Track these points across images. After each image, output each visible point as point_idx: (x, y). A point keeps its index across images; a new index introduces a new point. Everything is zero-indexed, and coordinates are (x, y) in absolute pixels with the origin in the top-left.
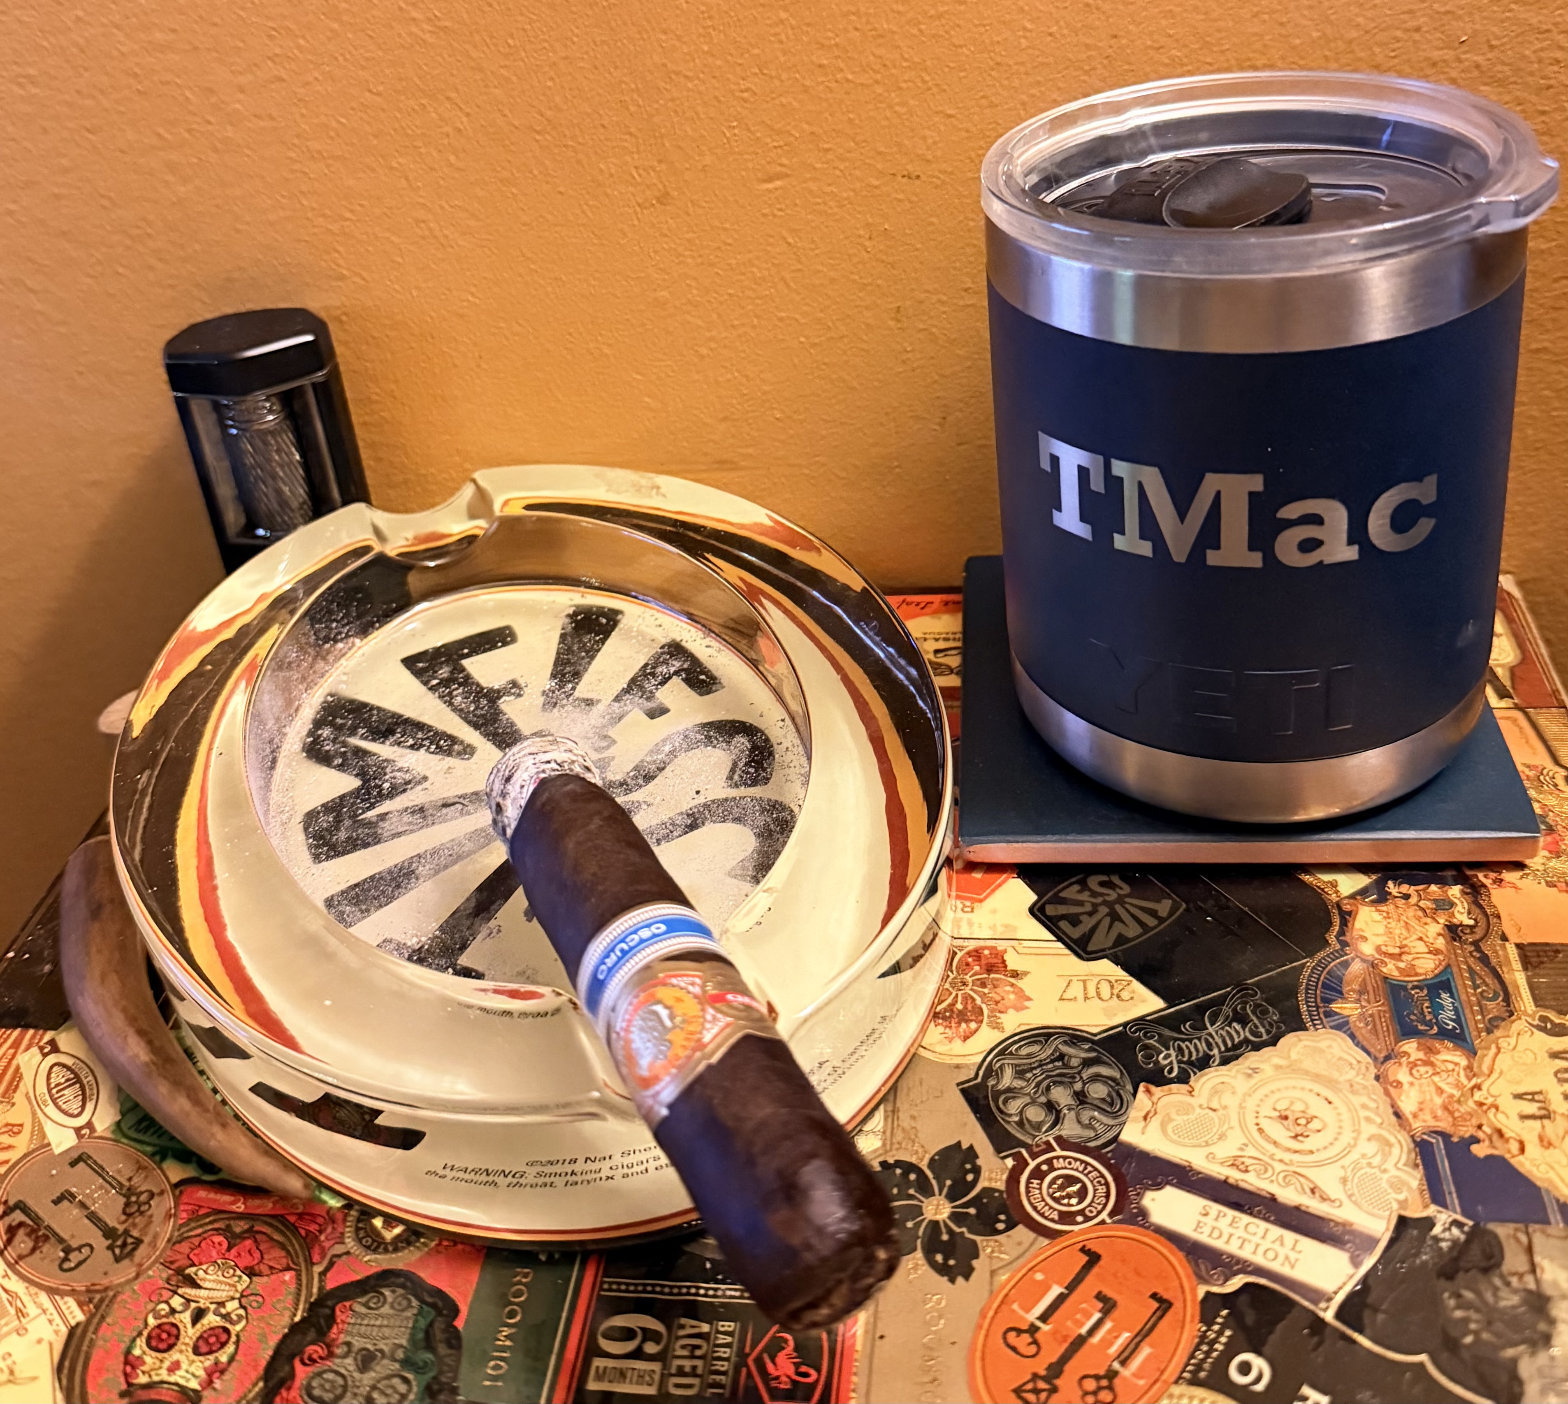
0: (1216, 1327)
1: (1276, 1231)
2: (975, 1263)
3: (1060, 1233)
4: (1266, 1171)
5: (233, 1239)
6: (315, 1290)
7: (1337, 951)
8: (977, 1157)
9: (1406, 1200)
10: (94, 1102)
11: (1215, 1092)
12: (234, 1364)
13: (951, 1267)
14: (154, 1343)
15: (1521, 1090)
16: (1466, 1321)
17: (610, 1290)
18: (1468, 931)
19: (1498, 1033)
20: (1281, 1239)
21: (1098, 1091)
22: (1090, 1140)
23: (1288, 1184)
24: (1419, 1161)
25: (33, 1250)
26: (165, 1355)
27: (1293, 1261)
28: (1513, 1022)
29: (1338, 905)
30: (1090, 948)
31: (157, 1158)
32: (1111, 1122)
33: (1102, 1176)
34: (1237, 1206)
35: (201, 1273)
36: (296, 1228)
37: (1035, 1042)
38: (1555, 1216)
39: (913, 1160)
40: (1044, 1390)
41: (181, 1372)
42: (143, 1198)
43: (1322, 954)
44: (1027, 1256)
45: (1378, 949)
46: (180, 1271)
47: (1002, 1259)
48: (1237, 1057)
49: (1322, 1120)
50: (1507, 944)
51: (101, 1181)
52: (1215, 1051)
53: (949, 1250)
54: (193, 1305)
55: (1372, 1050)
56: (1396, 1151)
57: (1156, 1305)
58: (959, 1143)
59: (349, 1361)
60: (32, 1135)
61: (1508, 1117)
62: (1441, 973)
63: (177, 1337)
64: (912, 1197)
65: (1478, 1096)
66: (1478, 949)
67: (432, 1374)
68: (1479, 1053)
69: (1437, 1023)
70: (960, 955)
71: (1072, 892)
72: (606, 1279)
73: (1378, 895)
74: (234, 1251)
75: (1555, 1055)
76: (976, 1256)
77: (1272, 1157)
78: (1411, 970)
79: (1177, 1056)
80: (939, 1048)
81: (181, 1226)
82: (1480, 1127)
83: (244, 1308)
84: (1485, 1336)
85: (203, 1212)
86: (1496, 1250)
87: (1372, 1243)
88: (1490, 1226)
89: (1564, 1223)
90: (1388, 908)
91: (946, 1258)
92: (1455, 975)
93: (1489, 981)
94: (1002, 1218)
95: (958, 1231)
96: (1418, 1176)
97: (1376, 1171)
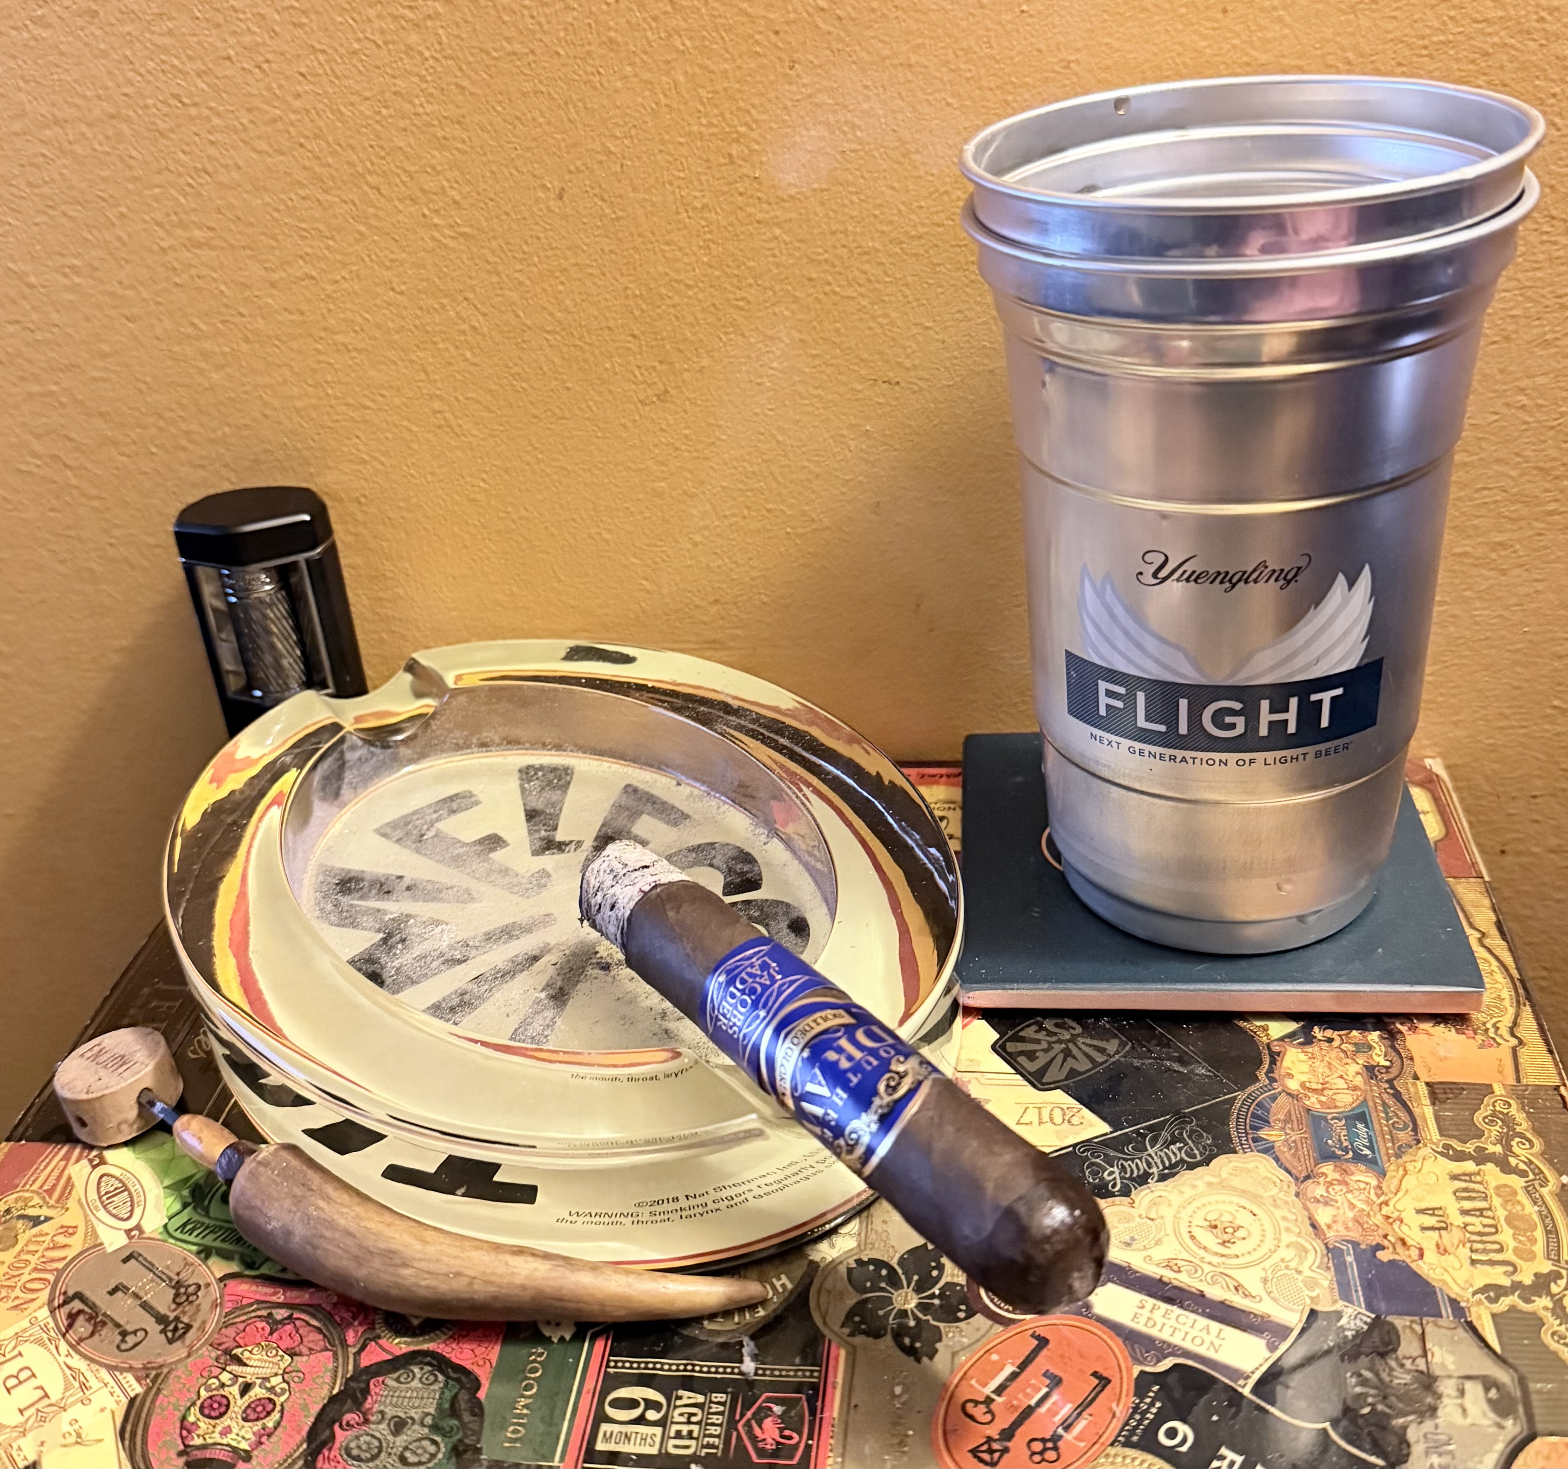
0: (1148, 1400)
1: (1203, 1322)
2: (938, 1345)
3: (1013, 1321)
4: (1196, 1271)
5: (275, 1325)
6: (351, 1367)
7: (1266, 1086)
9: (1317, 1296)
11: (1154, 1204)
12: (280, 1429)
13: (916, 1348)
14: (206, 1411)
15: (1424, 1205)
16: (1366, 1395)
17: (615, 1367)
18: (1384, 1070)
19: (1406, 1158)
20: (1208, 1328)
23: (1214, 1283)
24: (1331, 1265)
26: (218, 1421)
27: (1217, 1346)
28: (1419, 1148)
29: (1268, 1045)
31: (203, 1256)
34: (1170, 1300)
35: (247, 1354)
36: (332, 1315)
38: (1446, 1310)
39: (885, 1258)
41: (233, 1435)
42: (191, 1290)
43: (1251, 1088)
44: (984, 1340)
45: (1303, 1085)
46: (228, 1352)
47: (962, 1342)
48: (1173, 1175)
49: (1247, 1229)
50: (1418, 1082)
53: (915, 1334)
54: (241, 1380)
55: (1294, 1171)
56: (1311, 1256)
58: (926, 1245)
59: (383, 1426)
60: (86, 1236)
61: (1410, 1228)
62: (1358, 1106)
63: (228, 1406)
64: (883, 1289)
65: (1385, 1210)
66: (1392, 1087)
67: (459, 1436)
68: (1389, 1174)
69: (1353, 1149)
72: (612, 1357)
73: (1305, 1038)
74: (275, 1335)
75: (1455, 1177)
76: (940, 1340)
77: (1202, 1260)
78: (1332, 1103)
81: (227, 1314)
82: (1385, 1236)
83: (287, 1382)
84: (1380, 1407)
85: (245, 1301)
86: (1394, 1337)
87: (1287, 1331)
88: (1390, 1318)
89: (1455, 1316)
90: (1313, 1049)
91: (913, 1342)
92: (1371, 1108)
93: (1400, 1113)
94: (963, 1307)
95: (924, 1318)
96: (1329, 1277)
97: (1293, 1272)
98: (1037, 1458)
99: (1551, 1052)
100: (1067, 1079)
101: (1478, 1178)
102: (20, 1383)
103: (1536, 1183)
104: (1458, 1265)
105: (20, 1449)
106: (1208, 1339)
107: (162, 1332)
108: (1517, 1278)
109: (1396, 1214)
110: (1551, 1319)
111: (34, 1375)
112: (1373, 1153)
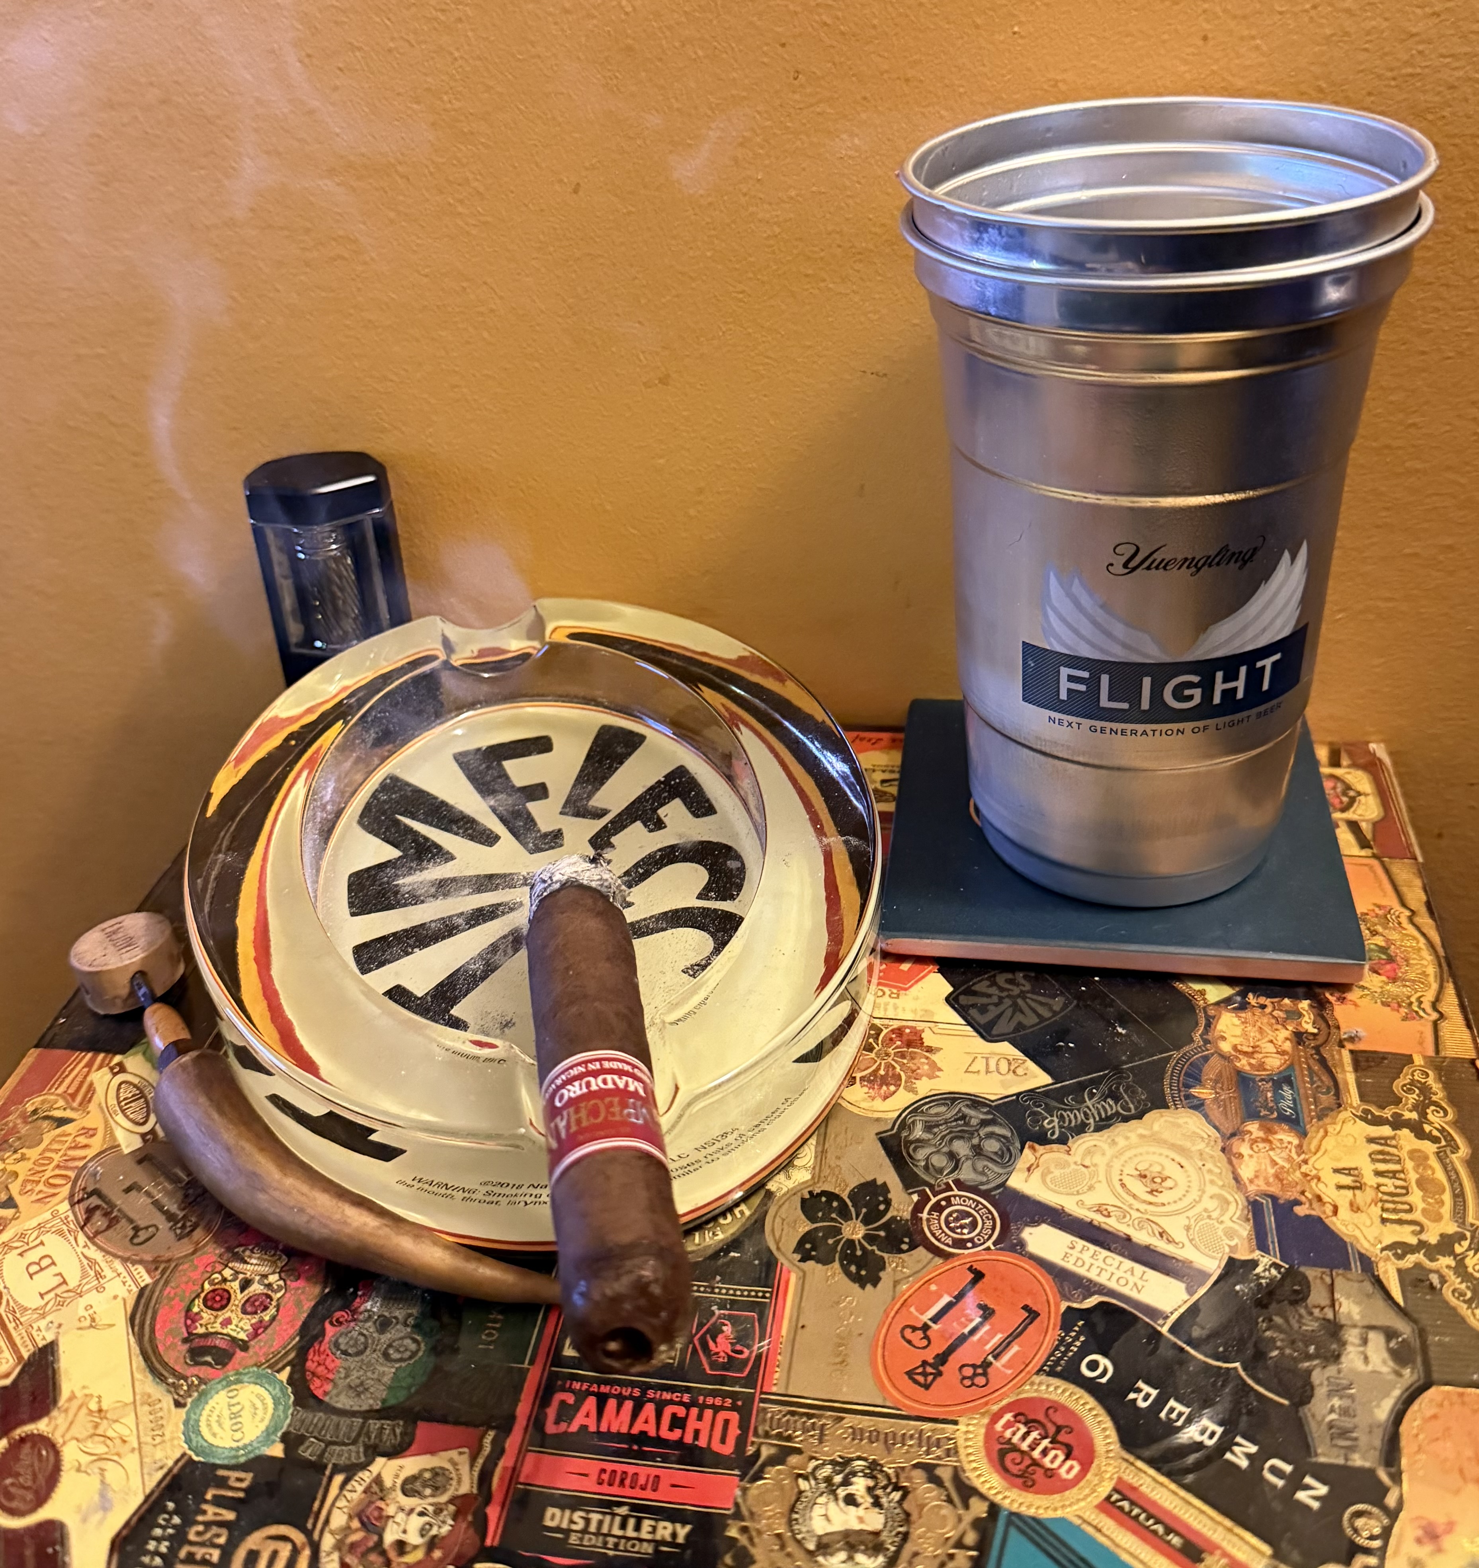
0: (1073, 1334)
1: (1128, 1264)
2: (882, 1274)
4: (1124, 1217)
7: (1200, 1047)
8: (889, 1191)
9: (1236, 1245)
11: (1088, 1152)
12: (276, 1322)
13: (862, 1276)
14: (209, 1303)
15: (1340, 1165)
16: (1274, 1339)
18: (1311, 1038)
19: (1327, 1120)
20: (1132, 1269)
21: (992, 1146)
22: (982, 1184)
23: (1141, 1228)
24: (1250, 1216)
25: (109, 1227)
26: (219, 1313)
27: (1140, 1287)
29: (1205, 1010)
30: (994, 1032)
32: (1000, 1171)
33: (990, 1212)
34: (1098, 1242)
35: (248, 1252)
37: (943, 1104)
38: (1356, 1265)
39: (837, 1191)
40: (931, 1374)
41: (233, 1327)
43: (1186, 1049)
44: (924, 1272)
45: (1235, 1048)
47: (904, 1272)
48: (1108, 1126)
49: (1174, 1180)
50: (1343, 1050)
52: (1091, 1121)
53: (861, 1263)
54: (241, 1276)
55: (1221, 1128)
56: (1233, 1207)
58: (874, 1181)
59: (369, 1324)
60: (105, 1136)
62: (1285, 1070)
63: (229, 1300)
64: (833, 1220)
65: (1304, 1168)
66: (1318, 1052)
67: (438, 1336)
69: (1278, 1110)
70: (885, 1031)
71: (982, 986)
73: (1241, 1003)
75: (1371, 1140)
76: (883, 1268)
77: (1130, 1206)
78: (1260, 1066)
80: (863, 1105)
82: (1303, 1193)
83: (285, 1281)
84: (1288, 1351)
86: (1305, 1287)
87: (1206, 1275)
88: (1302, 1269)
89: (1363, 1270)
90: (1246, 1015)
91: (859, 1269)
92: (1297, 1072)
93: (1324, 1078)
94: (907, 1240)
95: (870, 1248)
96: (1248, 1228)
97: (1215, 1222)
98: (967, 1382)
99: (1469, 1026)
100: (1013, 1032)
101: (1394, 1142)
102: (42, 1269)
103: (1448, 1150)
104: (1368, 1223)
105: (39, 1329)
106: (1132, 1280)
108: (1424, 1237)
109: (1314, 1172)
110: (1453, 1277)
111: (53, 1263)
112: (1297, 1114)
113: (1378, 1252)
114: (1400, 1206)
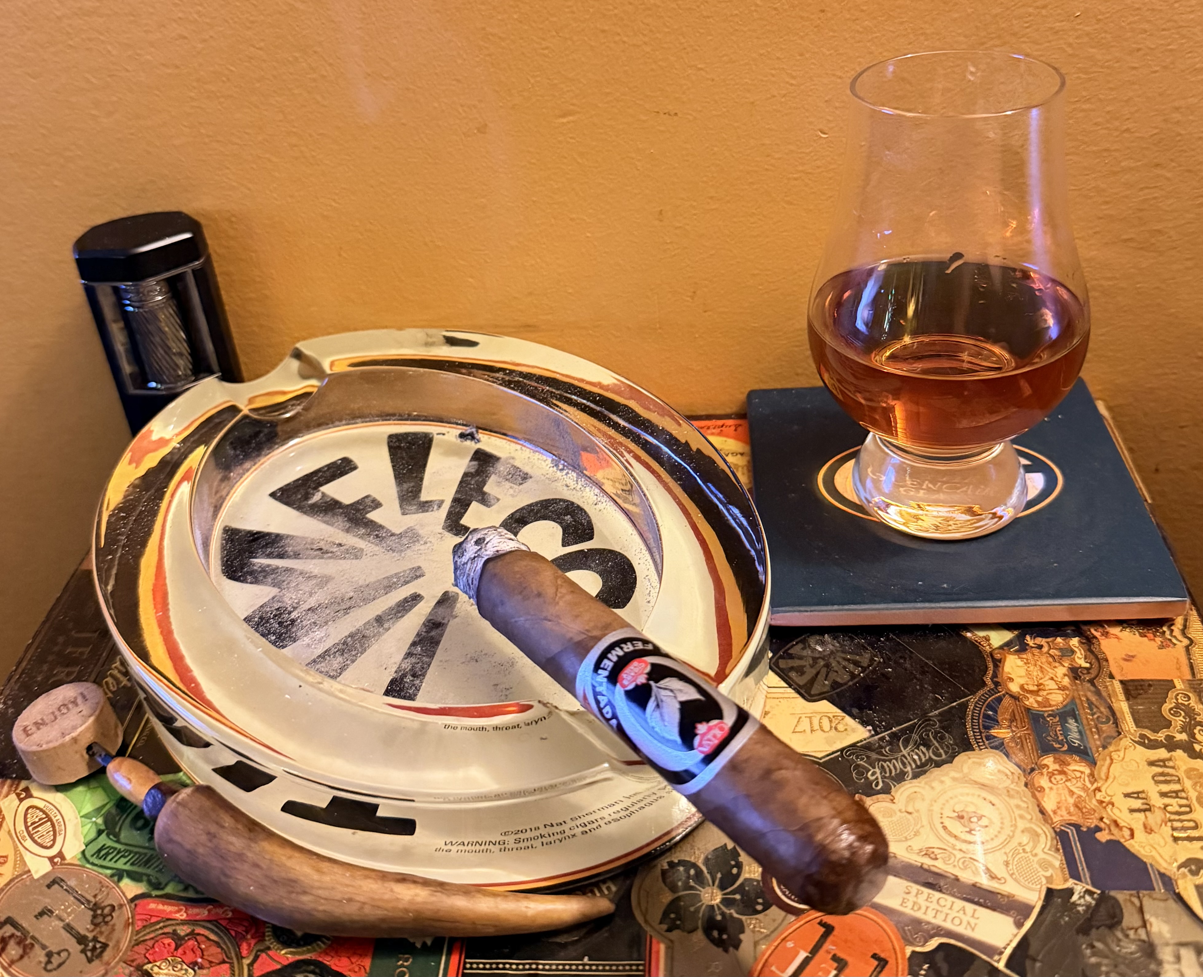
1: (959, 903)
2: (742, 936)
4: (950, 858)
5: (179, 940)
7: (992, 690)
8: (739, 855)
9: (1052, 876)
10: (63, 836)
11: (910, 799)
13: (724, 940)
16: (1099, 964)
17: (471, 968)
18: (1085, 672)
19: (1111, 748)
20: (963, 909)
23: (965, 868)
24: (1060, 846)
27: (973, 925)
28: (1121, 739)
29: (991, 655)
31: (116, 878)
34: (931, 886)
35: (155, 968)
36: (228, 930)
38: (1158, 884)
39: (692, 859)
43: (981, 692)
44: (780, 930)
45: (1022, 687)
46: (140, 967)
47: (762, 933)
48: (925, 772)
49: (990, 819)
50: (1114, 680)
51: (72, 898)
52: (909, 769)
53: (722, 927)
55: (1021, 764)
56: (1043, 839)
57: (876, 963)
60: (15, 864)
61: (1121, 811)
62: (1068, 704)
64: (692, 888)
65: (1099, 796)
66: (1093, 685)
68: (1098, 763)
69: (1067, 742)
72: (468, 960)
73: (1020, 645)
74: (180, 950)
76: (743, 932)
77: (954, 847)
78: (1046, 703)
79: (881, 773)
81: (138, 932)
82: (1101, 819)
85: (154, 920)
86: (1117, 911)
87: (1030, 908)
88: (1112, 893)
89: (1166, 890)
90: (1027, 655)
91: (720, 934)
92: (1079, 707)
93: (1102, 709)
94: (760, 901)
95: (727, 911)
96: (1059, 857)
97: (1029, 854)
107: (83, 951)
112: (1085, 747)
113: (1175, 870)
114: (1187, 824)
